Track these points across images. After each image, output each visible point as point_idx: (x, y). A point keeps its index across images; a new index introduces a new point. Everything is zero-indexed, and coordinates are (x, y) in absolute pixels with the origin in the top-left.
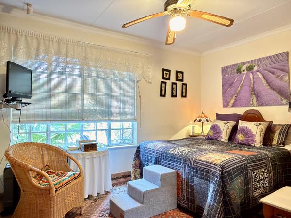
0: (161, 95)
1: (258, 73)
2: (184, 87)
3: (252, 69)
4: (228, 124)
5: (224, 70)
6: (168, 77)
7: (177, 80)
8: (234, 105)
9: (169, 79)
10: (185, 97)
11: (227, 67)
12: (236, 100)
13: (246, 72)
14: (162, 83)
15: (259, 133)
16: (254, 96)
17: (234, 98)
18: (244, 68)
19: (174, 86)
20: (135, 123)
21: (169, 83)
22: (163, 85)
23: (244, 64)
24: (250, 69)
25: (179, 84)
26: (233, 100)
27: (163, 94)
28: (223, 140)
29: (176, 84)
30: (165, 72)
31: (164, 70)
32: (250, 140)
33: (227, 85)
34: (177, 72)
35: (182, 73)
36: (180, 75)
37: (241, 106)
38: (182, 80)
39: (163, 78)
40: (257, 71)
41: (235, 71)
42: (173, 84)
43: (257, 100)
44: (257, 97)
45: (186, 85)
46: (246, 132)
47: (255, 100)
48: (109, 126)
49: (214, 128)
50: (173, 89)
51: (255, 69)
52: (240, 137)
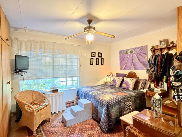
0: (91, 64)
1: (135, 55)
2: (102, 60)
3: (132, 53)
4: (120, 79)
5: (121, 52)
6: (94, 56)
7: (99, 57)
8: (124, 69)
9: (95, 57)
10: (103, 64)
11: (122, 51)
12: (125, 67)
13: (129, 53)
14: (91, 58)
15: (132, 84)
16: (133, 65)
17: (125, 65)
18: (129, 52)
19: (97, 60)
20: (79, 78)
21: (95, 58)
22: (92, 60)
23: (129, 50)
24: (131, 52)
25: (100, 59)
26: (124, 67)
27: (92, 64)
28: (117, 86)
29: (98, 59)
30: (93, 53)
31: (92, 53)
32: (128, 87)
33: (122, 59)
34: (99, 53)
35: (101, 53)
36: (100, 54)
37: (128, 69)
38: (101, 57)
39: (92, 56)
40: (134, 53)
41: (125, 53)
42: (97, 59)
43: (134, 67)
44: (134, 66)
45: (103, 59)
46: (126, 83)
47: (133, 67)
48: (66, 79)
49: (114, 80)
50: (96, 61)
51: (133, 52)
52: (124, 85)
